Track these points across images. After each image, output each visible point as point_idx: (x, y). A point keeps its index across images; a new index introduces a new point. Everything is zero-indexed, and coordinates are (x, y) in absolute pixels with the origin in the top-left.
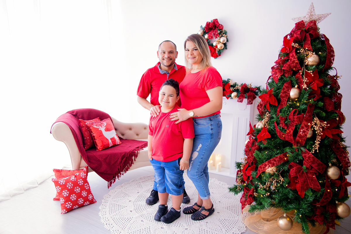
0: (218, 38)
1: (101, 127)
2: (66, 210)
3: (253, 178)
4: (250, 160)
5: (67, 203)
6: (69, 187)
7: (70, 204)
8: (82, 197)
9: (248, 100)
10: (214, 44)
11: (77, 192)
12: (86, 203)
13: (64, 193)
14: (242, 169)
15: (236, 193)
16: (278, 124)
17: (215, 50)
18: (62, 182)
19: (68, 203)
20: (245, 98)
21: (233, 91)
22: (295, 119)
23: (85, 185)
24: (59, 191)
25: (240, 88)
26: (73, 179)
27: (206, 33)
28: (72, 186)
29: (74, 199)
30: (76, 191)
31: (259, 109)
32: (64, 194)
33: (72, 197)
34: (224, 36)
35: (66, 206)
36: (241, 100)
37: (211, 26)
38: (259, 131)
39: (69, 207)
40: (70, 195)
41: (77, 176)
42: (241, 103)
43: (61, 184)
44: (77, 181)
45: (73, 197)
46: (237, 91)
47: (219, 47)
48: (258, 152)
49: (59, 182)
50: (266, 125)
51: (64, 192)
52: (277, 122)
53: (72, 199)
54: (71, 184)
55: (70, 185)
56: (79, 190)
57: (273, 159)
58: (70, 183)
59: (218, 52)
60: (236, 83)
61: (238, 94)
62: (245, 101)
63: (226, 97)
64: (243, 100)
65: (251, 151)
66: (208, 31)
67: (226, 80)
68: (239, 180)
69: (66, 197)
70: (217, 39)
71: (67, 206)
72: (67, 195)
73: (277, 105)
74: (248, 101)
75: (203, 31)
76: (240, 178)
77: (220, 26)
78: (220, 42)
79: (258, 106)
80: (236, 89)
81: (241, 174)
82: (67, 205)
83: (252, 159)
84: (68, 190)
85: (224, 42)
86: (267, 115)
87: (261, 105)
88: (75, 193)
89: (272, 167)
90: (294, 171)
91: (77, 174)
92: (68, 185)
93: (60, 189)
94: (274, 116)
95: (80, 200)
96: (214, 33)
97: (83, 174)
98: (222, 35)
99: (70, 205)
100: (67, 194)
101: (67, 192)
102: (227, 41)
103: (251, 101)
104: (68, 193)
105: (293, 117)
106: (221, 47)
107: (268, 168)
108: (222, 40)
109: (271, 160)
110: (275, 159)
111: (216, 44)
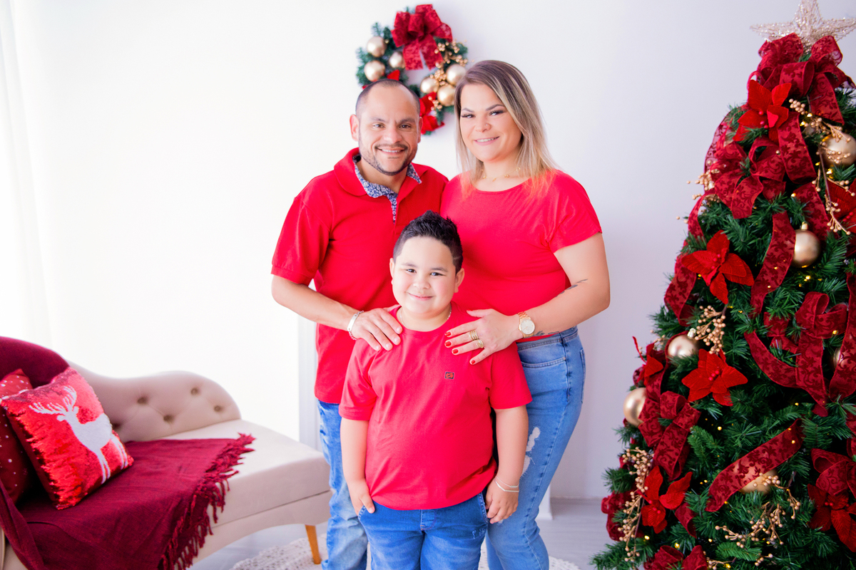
3: (697, 514)
4: (668, 459)
10: (426, 87)
22: (825, 322)
37: (416, 28)
48: (702, 432)
52: (759, 335)
57: (764, 446)
65: (670, 431)
68: (631, 528)
76: (633, 520)
78: (446, 81)
79: (671, 288)
83: (677, 454)
86: (709, 314)
89: (766, 471)
96: (425, 51)
105: (816, 319)
107: (755, 477)
108: (452, 75)
109: (758, 451)
110: (771, 447)
111: (433, 87)
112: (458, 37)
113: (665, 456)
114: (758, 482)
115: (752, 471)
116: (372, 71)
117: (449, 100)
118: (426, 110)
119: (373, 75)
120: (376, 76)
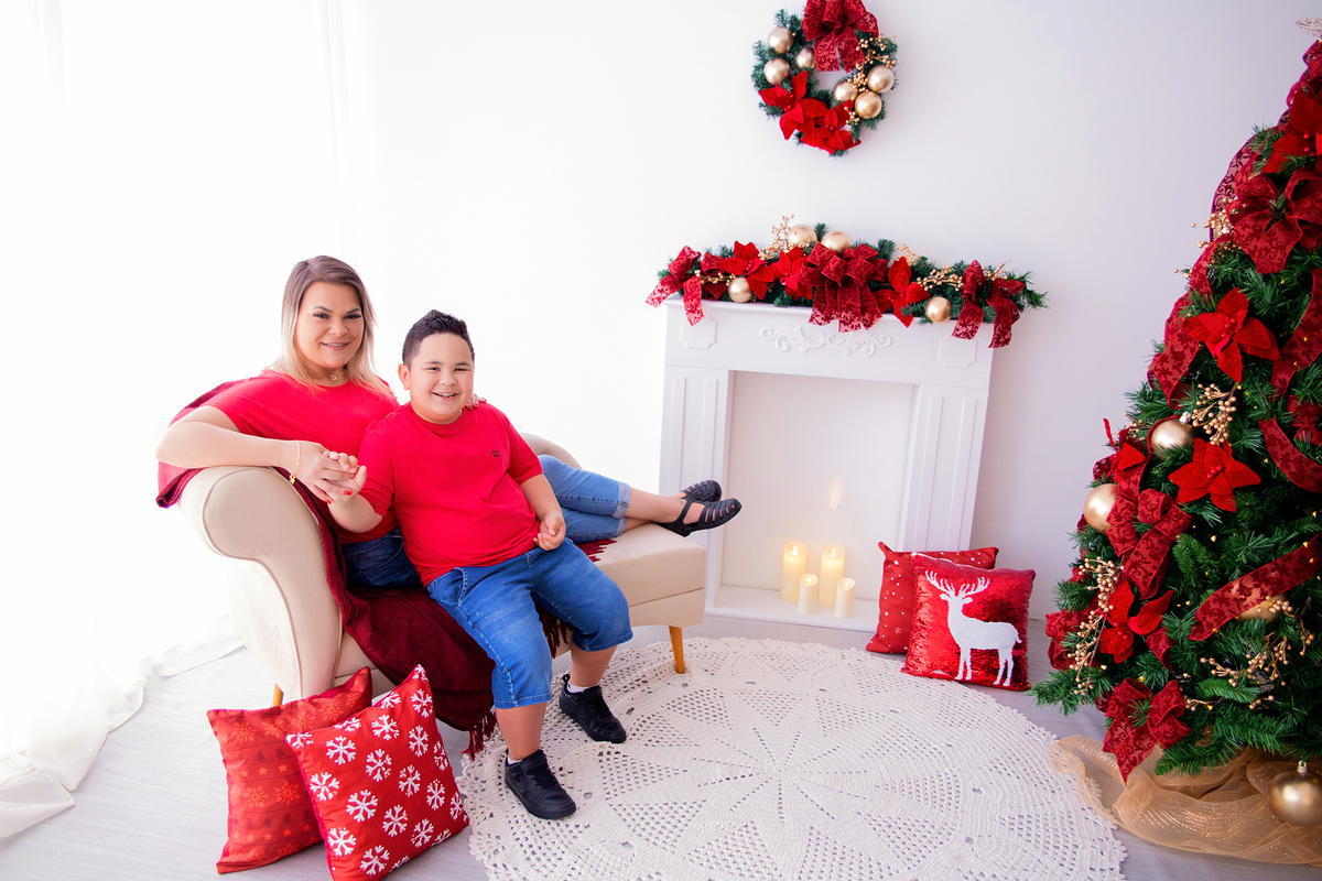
4: (1143, 574)
5: (368, 854)
6: (375, 772)
7: (382, 853)
9: (995, 327)
10: (841, 94)
11: (410, 793)
12: (439, 837)
13: (354, 804)
17: (843, 117)
18: (341, 749)
19: (374, 853)
20: (987, 321)
21: (929, 296)
23: (436, 751)
24: (331, 796)
26: (386, 727)
28: (386, 766)
29: (397, 828)
30: (406, 787)
32: (357, 812)
33: (389, 820)
34: (885, 65)
35: (365, 865)
36: (970, 328)
37: (833, 18)
39: (377, 867)
40: (381, 810)
41: (398, 711)
42: (966, 340)
43: (341, 761)
45: (395, 821)
46: (946, 291)
47: (862, 106)
49: (331, 753)
51: (354, 798)
53: (390, 828)
54: (383, 758)
55: (380, 764)
56: (416, 782)
58: (380, 753)
61: (951, 305)
62: (986, 331)
63: (899, 317)
64: (979, 331)
65: (1148, 538)
69: (367, 823)
71: (370, 867)
72: (371, 813)
74: (996, 331)
77: (868, 18)
78: (867, 87)
80: (940, 283)
82: (368, 860)
83: (1154, 568)
84: (376, 788)
85: (885, 90)
88: (401, 798)
91: (396, 702)
92: (372, 764)
93: (332, 789)
95: (421, 827)
97: (419, 697)
99: (382, 861)
100: (370, 807)
101: (369, 799)
104: (374, 802)
106: (874, 108)
107: (1259, 601)
108: (875, 79)
109: (1266, 570)
110: (1283, 565)
111: (850, 94)
112: (886, 30)
113: (1139, 569)
114: (1263, 608)
115: (1256, 594)
116: (773, 71)
117: (869, 111)
118: (838, 124)
119: (774, 77)
120: (779, 78)
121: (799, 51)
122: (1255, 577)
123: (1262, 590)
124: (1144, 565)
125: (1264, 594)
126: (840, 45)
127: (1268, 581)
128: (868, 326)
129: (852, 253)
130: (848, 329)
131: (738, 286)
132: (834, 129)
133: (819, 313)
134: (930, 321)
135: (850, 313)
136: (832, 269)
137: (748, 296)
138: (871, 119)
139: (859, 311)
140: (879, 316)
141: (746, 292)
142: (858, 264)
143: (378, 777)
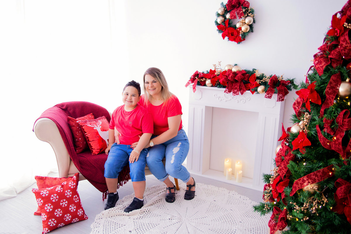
0: (243, 18)
1: (96, 126)
2: (49, 229)
3: (286, 196)
4: (282, 173)
5: (50, 220)
6: (53, 199)
7: (54, 221)
8: (69, 212)
9: (278, 95)
10: (238, 26)
11: (63, 206)
12: (74, 220)
13: (47, 207)
14: (271, 183)
15: (263, 213)
16: (322, 128)
17: (239, 32)
18: (45, 193)
19: (52, 220)
20: (275, 93)
21: (260, 85)
22: (346, 122)
23: (74, 197)
24: (41, 204)
25: (268, 81)
26: (59, 189)
27: (228, 12)
28: (57, 198)
29: (59, 215)
30: (63, 205)
31: (295, 108)
32: (47, 209)
33: (56, 212)
34: (250, 16)
35: (49, 223)
36: (270, 95)
37: (235, 3)
38: (295, 136)
39: (53, 224)
40: (54, 209)
41: (65, 186)
42: (269, 99)
43: (44, 196)
44: (64, 192)
45: (58, 213)
46: (265, 84)
47: (243, 29)
48: (293, 164)
49: (41, 194)
50: (305, 129)
51: (47, 205)
52: (320, 126)
53: (57, 214)
54: (56, 196)
55: (55, 197)
56: (66, 204)
57: (314, 173)
58: (55, 195)
59: (242, 35)
60: (263, 74)
61: (265, 88)
62: (275, 96)
63: (251, 91)
64: (273, 96)
65: (284, 162)
66: (230, 9)
67: (251, 70)
68: (267, 198)
69: (50, 212)
70: (241, 20)
71: (51, 224)
72: (51, 210)
73: (320, 103)
74: (279, 97)
75: (224, 10)
76: (269, 194)
77: (246, 3)
78: (245, 23)
79: (295, 104)
80: (264, 81)
81: (270, 190)
82: (50, 222)
83: (285, 171)
84: (53, 203)
85: (250, 24)
86: (307, 116)
87: (298, 103)
88: (61, 207)
89: (312, 183)
90: (342, 190)
91: (65, 184)
92: (52, 197)
93: (41, 203)
94: (316, 118)
95: (67, 216)
96: (238, 12)
97: (72, 183)
98: (247, 14)
99: (54, 223)
100: (51, 208)
101: (50, 206)
102: (254, 22)
103: (282, 97)
104: (52, 207)
105: (343, 121)
106: (247, 29)
107: (307, 185)
108: (247, 20)
109: (311, 175)
110: (317, 174)
111: (240, 25)
114: (309, 187)
115: (307, 182)
116: (220, 20)
117: (245, 30)
118: (238, 34)
119: (220, 22)
120: (221, 22)
121: (227, 14)
122: (308, 177)
123: (309, 181)
124: (282, 170)
125: (309, 182)
126: (237, 11)
127: (311, 179)
128: (242, 94)
129: (238, 72)
130: (235, 95)
131: (208, 82)
132: (237, 36)
133: (227, 90)
134: (259, 93)
135: (236, 90)
136: (230, 77)
137: (211, 85)
138: (247, 32)
139: (239, 89)
140: (245, 91)
141: (210, 83)
142: (238, 76)
143: (54, 201)
